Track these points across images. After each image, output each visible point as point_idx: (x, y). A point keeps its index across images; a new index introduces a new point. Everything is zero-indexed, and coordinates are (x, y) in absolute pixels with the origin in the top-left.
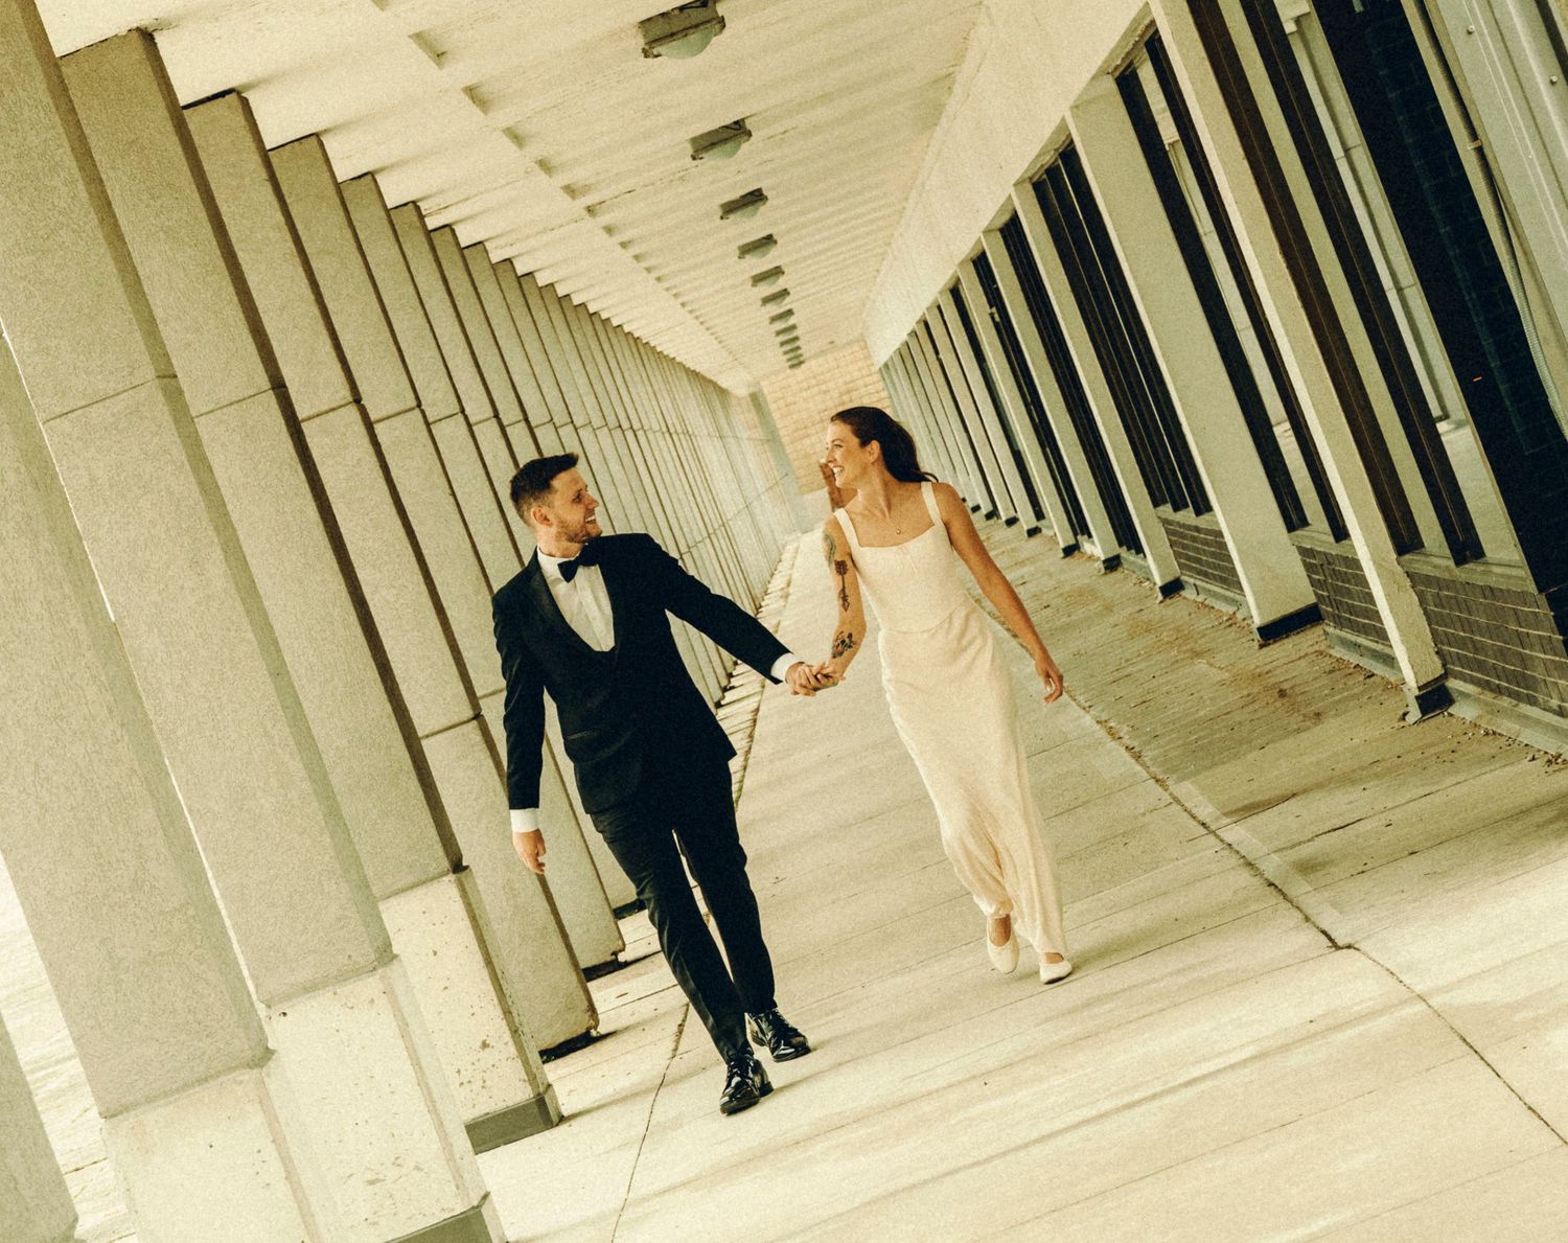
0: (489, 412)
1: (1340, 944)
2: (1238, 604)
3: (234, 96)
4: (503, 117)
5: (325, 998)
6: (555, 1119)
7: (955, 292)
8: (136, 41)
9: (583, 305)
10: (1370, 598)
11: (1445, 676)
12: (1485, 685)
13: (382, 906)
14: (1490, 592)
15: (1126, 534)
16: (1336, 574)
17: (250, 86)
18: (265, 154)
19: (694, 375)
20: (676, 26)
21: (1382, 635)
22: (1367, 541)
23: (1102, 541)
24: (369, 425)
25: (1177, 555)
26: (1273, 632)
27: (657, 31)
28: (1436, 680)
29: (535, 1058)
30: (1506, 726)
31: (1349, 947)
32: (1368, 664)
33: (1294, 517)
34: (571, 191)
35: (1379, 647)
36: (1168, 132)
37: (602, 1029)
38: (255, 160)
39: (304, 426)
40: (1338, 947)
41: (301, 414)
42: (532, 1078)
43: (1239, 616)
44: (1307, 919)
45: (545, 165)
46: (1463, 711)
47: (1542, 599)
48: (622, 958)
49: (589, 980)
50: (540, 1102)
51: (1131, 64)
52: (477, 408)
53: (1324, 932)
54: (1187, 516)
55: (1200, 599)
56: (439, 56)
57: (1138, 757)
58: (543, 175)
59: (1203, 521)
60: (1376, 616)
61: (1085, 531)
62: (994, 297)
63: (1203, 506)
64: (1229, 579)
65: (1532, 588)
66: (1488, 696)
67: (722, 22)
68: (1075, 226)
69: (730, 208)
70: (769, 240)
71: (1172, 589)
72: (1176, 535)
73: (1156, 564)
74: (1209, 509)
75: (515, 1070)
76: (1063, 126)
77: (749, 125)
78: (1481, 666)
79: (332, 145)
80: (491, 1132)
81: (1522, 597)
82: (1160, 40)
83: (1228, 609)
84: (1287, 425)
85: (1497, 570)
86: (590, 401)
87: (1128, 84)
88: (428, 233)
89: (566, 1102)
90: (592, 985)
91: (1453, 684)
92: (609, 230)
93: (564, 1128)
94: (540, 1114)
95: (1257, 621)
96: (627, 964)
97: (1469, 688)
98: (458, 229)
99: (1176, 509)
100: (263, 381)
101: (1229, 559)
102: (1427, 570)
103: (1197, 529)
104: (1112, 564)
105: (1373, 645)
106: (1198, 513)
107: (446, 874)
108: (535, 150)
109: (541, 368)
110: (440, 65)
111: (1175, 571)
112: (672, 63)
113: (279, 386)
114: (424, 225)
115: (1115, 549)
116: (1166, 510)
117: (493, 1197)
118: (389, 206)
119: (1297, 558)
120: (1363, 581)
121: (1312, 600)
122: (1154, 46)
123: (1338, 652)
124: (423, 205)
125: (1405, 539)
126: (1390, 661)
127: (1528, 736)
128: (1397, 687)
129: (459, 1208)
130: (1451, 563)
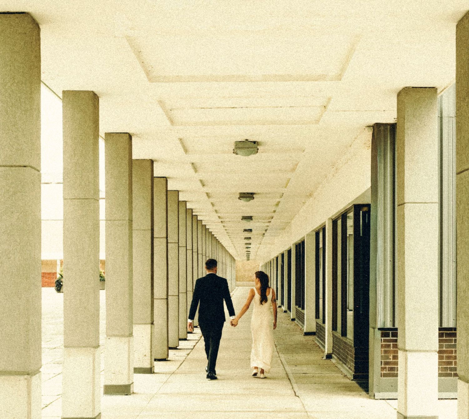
0: (191, 248)
1: (297, 395)
2: (303, 327)
3: (166, 179)
4: (212, 200)
5: (117, 338)
6: (152, 372)
7: (277, 258)
8: (150, 162)
9: (216, 237)
10: (325, 335)
11: (332, 353)
12: (338, 358)
13: (134, 326)
14: (345, 343)
15: (289, 308)
16: (321, 329)
17: (168, 178)
18: (167, 191)
19: (231, 256)
20: (245, 196)
21: (324, 342)
22: (328, 326)
23: (285, 308)
24: (167, 243)
25: (296, 315)
26: (307, 334)
27: (242, 195)
28: (331, 354)
29: (153, 360)
30: (339, 366)
31: (298, 396)
32: (320, 345)
33: (317, 316)
34: (219, 217)
35: (323, 344)
36: (321, 245)
37: (169, 359)
38: (165, 191)
39: (154, 239)
40: (296, 396)
41: (155, 236)
42: (151, 364)
43: (302, 329)
44: (293, 388)
45: (216, 211)
46: (333, 361)
47: (354, 349)
48: (178, 348)
49: (169, 349)
50: (151, 369)
51: (319, 231)
52: (189, 247)
53: (295, 392)
54: (300, 309)
55: (297, 323)
56: (203, 185)
57: (276, 347)
58: (215, 213)
59: (302, 311)
60: (325, 338)
61: (283, 305)
62: (283, 261)
63: (303, 308)
64: (303, 322)
65: (353, 345)
66: (338, 360)
67: (253, 198)
68: (300, 255)
69: (245, 230)
70: (250, 238)
71: (293, 320)
72: (297, 311)
73: (292, 314)
74: (304, 309)
75: (149, 361)
76: (304, 237)
77: (253, 217)
78: (339, 354)
79: (180, 194)
80: (138, 370)
81: (351, 346)
82: (325, 229)
83: (301, 327)
84: (322, 300)
85: (348, 340)
86: (210, 253)
87: (317, 234)
88: (192, 215)
89: (156, 370)
90: (170, 351)
91: (333, 355)
92: (224, 226)
93: (153, 375)
94: (150, 371)
95: (305, 331)
96: (178, 349)
97: (335, 357)
98: (198, 217)
99: (299, 307)
100: (150, 228)
101: (304, 319)
102: (336, 335)
103: (301, 312)
104: (285, 312)
105: (322, 343)
106: (302, 309)
107: (149, 324)
108: (215, 208)
109: (204, 245)
110: (203, 187)
111: (295, 317)
112: (243, 202)
113: (152, 230)
114: (192, 214)
115: (286, 309)
116: (297, 307)
117: (134, 384)
118: (187, 208)
119: (315, 324)
120: (325, 332)
121: (315, 331)
122: (324, 229)
123: (316, 342)
124: (193, 210)
125: (334, 328)
126: (324, 347)
127: (342, 369)
128: (323, 352)
129: (127, 383)
130: (341, 335)
